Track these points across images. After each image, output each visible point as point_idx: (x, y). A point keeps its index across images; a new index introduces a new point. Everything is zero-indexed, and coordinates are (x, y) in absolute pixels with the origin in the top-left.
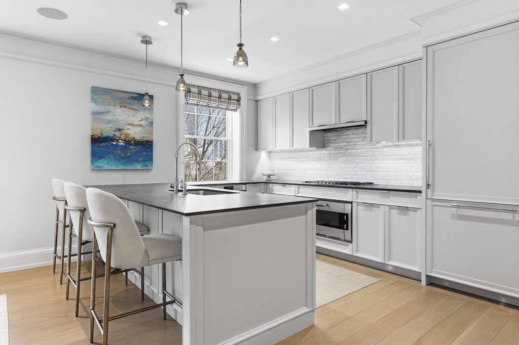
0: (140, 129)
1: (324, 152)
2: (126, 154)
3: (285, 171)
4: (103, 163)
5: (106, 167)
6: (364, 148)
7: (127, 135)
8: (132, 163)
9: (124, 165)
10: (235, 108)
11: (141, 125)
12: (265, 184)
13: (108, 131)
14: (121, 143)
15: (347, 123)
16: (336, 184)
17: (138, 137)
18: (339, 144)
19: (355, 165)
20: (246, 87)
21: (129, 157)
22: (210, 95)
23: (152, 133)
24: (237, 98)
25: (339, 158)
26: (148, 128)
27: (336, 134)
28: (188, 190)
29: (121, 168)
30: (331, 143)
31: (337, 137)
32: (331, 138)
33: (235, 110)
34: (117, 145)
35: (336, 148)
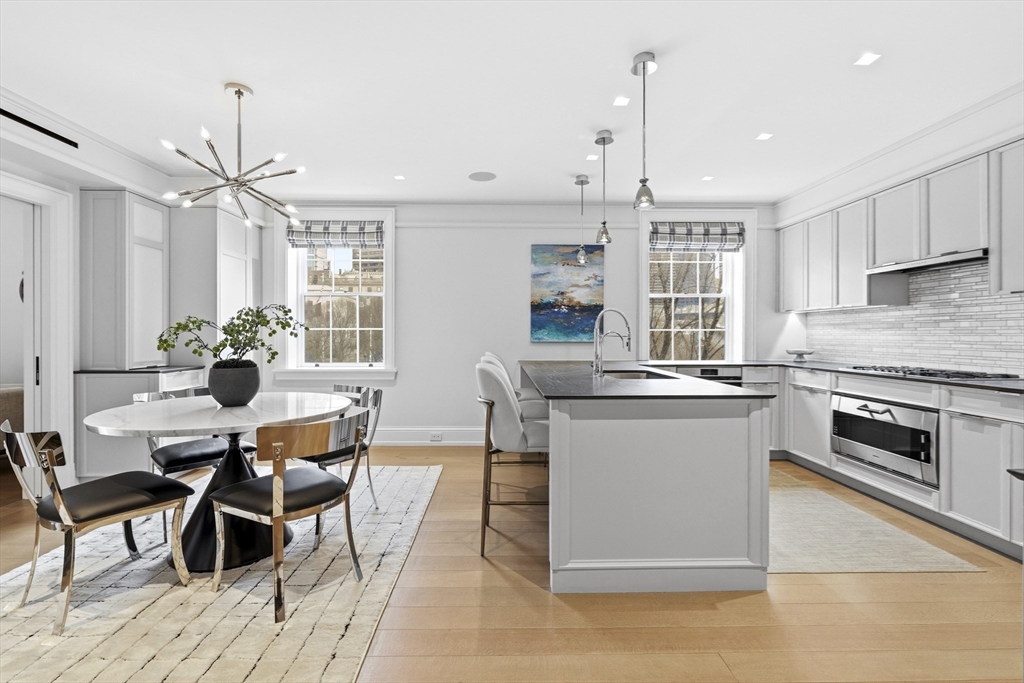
0: (587, 290)
1: (907, 312)
2: (569, 323)
3: (832, 348)
4: (543, 334)
5: (547, 339)
6: (1001, 304)
7: (571, 300)
8: (576, 335)
9: (568, 336)
10: (735, 247)
11: (588, 286)
12: (782, 368)
13: (549, 297)
14: (564, 310)
15: (943, 255)
16: (912, 374)
17: (584, 301)
18: (942, 297)
19: (978, 339)
20: (755, 210)
21: (573, 327)
22: (689, 233)
23: (602, 295)
24: (738, 231)
25: (942, 324)
26: (596, 288)
27: (935, 276)
28: (605, 372)
29: (563, 340)
30: (925, 295)
31: (937, 284)
32: (923, 285)
33: (736, 250)
34: (558, 312)
35: (934, 305)
